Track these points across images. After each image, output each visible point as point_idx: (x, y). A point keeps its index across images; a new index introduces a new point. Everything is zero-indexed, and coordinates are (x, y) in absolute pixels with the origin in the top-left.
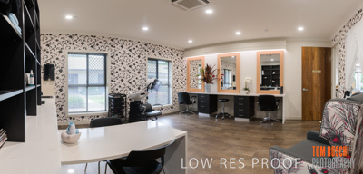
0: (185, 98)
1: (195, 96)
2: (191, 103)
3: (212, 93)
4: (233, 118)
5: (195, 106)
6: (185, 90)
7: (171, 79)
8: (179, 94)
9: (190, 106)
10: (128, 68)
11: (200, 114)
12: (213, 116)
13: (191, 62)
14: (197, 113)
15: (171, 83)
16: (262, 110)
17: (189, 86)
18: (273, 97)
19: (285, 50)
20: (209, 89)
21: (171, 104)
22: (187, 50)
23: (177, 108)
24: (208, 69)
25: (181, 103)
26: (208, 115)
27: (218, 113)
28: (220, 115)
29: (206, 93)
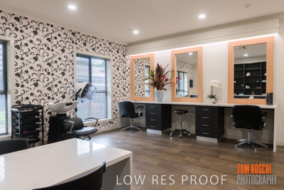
0: (129, 109)
1: (141, 106)
2: (137, 116)
3: (164, 102)
4: (194, 137)
5: (142, 121)
6: (128, 98)
7: (109, 85)
8: (120, 104)
9: (136, 120)
10: (45, 66)
11: (149, 131)
12: (166, 134)
13: (136, 61)
14: (144, 129)
15: (109, 90)
16: (238, 126)
17: (133, 94)
18: (257, 108)
19: (276, 35)
20: (160, 97)
21: (110, 117)
22: (130, 44)
23: (117, 124)
24: (159, 69)
25: (123, 116)
26: (159, 132)
27: (173, 129)
28: (176, 133)
29: (156, 102)
